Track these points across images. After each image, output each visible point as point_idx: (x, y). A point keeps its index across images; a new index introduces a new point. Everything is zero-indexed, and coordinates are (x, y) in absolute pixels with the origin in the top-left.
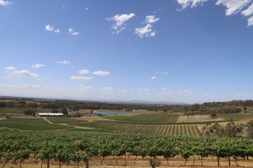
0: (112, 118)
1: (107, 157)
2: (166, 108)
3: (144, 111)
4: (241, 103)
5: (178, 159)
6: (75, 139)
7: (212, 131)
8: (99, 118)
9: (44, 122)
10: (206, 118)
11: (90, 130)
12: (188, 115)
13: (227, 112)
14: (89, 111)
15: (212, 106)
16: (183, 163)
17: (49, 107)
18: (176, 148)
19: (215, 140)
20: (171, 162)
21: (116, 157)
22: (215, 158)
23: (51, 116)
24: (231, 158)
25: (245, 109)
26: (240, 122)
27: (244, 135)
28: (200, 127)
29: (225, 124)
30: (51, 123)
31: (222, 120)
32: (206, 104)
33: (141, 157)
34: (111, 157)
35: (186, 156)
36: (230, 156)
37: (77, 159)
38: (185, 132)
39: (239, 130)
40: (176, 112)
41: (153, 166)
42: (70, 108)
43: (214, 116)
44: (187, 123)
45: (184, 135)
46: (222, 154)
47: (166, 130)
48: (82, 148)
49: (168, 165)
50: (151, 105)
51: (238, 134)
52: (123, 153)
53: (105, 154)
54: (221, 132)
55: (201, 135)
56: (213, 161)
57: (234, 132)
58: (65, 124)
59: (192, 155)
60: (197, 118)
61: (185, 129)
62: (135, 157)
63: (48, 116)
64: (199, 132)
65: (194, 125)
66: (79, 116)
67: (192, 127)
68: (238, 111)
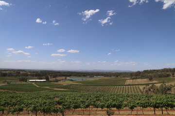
0: (80, 82)
1: (77, 109)
2: (118, 75)
3: (102, 77)
4: (170, 70)
5: (126, 110)
6: (54, 98)
7: (150, 90)
8: (71, 83)
9: (33, 86)
10: (145, 81)
11: (65, 91)
12: (133, 79)
13: (160, 76)
14: (64, 77)
15: (149, 73)
16: (129, 112)
17: (36, 76)
18: (125, 102)
19: (152, 96)
20: (121, 112)
21: (83, 109)
22: (152, 109)
23: (38, 81)
24: (164, 108)
25: (173, 74)
26: (170, 84)
27: (173, 93)
28: (141, 87)
29: (160, 85)
30: (38, 86)
31: (157, 82)
32: (145, 71)
33: (101, 109)
34: (80, 109)
35: (132, 108)
36: (162, 107)
37: (56, 111)
38: (131, 91)
39: (169, 89)
40: (124, 77)
41: (109, 115)
42: (51, 76)
43: (151, 79)
44: (132, 85)
45: (130, 93)
46: (156, 106)
47: (118, 90)
48: (59, 103)
49: (119, 114)
50: (107, 73)
51: (168, 92)
52: (88, 106)
53: (76, 107)
54: (157, 91)
55: (142, 93)
56: (151, 111)
57: (165, 90)
58: (48, 87)
59: (136, 107)
60: (139, 81)
61: (131, 89)
62: (96, 109)
63: (36, 82)
64: (140, 91)
65: (137, 86)
66: (57, 81)
67: (136, 87)
68: (168, 76)
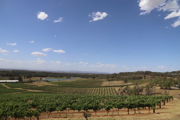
0: (56, 83)
1: (53, 112)
2: (94, 76)
3: (79, 78)
4: (143, 73)
5: (103, 111)
6: (28, 100)
7: (125, 92)
8: (46, 84)
9: (2, 87)
10: (120, 83)
11: (40, 93)
12: (109, 81)
13: (134, 79)
14: (39, 78)
15: (124, 75)
16: (106, 113)
17: (7, 75)
18: (101, 104)
19: (126, 98)
20: (98, 114)
21: (59, 111)
22: (127, 109)
23: (9, 82)
24: (136, 109)
25: (145, 77)
26: (142, 85)
27: (144, 94)
28: (117, 89)
29: (133, 86)
30: (9, 88)
31: (131, 84)
32: (121, 74)
33: (77, 111)
34: (56, 112)
35: (108, 109)
36: (135, 107)
37: (29, 115)
38: (107, 93)
39: (141, 91)
40: (101, 79)
41: (86, 117)
42: (24, 76)
43: (126, 81)
44: (108, 87)
45: (106, 95)
46: (131, 107)
47: (94, 92)
48: (34, 106)
49: (96, 116)
50: (84, 74)
51: (140, 93)
52: (64, 109)
53: (52, 110)
54: (130, 92)
55: (117, 94)
56: (125, 111)
57: (138, 92)
58: (20, 89)
59: (112, 108)
60: (115, 83)
61: (107, 90)
62: (73, 111)
63: (6, 82)
64: (116, 92)
65: (113, 88)
66: (31, 82)
67: (112, 89)
68: (141, 78)
